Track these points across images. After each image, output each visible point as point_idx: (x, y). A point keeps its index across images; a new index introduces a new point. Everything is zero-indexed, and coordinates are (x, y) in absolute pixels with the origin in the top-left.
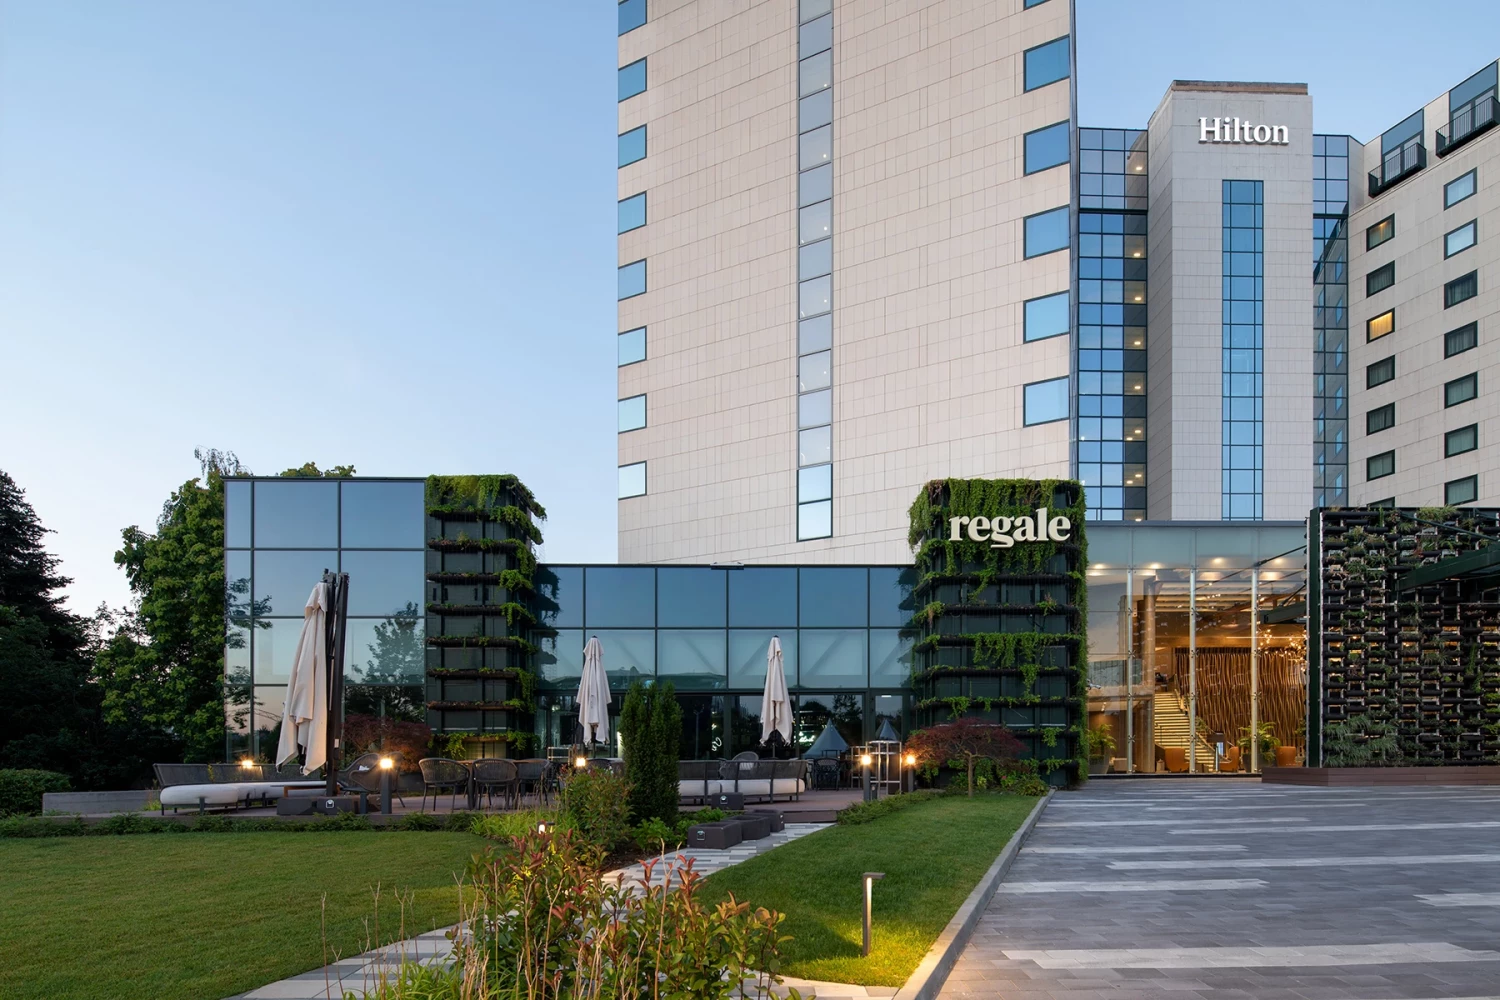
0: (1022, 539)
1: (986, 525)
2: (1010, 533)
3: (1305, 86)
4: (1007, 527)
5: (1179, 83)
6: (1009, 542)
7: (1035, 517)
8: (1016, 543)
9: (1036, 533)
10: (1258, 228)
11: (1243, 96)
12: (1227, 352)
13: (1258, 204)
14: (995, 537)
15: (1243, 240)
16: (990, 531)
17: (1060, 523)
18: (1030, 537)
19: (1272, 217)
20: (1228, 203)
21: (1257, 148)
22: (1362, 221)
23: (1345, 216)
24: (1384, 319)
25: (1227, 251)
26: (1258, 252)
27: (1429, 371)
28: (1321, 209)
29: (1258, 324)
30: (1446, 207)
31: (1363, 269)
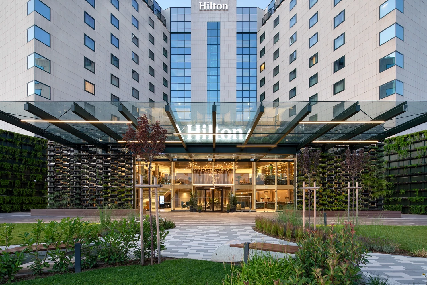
10: (218, 37)
13: (218, 29)
15: (214, 41)
19: (223, 33)
20: (209, 29)
21: (218, 11)
22: (260, 34)
23: (256, 33)
24: (263, 66)
25: (209, 45)
26: (219, 44)
27: (271, 81)
28: (240, 31)
29: (218, 67)
30: (274, 28)
31: (260, 49)
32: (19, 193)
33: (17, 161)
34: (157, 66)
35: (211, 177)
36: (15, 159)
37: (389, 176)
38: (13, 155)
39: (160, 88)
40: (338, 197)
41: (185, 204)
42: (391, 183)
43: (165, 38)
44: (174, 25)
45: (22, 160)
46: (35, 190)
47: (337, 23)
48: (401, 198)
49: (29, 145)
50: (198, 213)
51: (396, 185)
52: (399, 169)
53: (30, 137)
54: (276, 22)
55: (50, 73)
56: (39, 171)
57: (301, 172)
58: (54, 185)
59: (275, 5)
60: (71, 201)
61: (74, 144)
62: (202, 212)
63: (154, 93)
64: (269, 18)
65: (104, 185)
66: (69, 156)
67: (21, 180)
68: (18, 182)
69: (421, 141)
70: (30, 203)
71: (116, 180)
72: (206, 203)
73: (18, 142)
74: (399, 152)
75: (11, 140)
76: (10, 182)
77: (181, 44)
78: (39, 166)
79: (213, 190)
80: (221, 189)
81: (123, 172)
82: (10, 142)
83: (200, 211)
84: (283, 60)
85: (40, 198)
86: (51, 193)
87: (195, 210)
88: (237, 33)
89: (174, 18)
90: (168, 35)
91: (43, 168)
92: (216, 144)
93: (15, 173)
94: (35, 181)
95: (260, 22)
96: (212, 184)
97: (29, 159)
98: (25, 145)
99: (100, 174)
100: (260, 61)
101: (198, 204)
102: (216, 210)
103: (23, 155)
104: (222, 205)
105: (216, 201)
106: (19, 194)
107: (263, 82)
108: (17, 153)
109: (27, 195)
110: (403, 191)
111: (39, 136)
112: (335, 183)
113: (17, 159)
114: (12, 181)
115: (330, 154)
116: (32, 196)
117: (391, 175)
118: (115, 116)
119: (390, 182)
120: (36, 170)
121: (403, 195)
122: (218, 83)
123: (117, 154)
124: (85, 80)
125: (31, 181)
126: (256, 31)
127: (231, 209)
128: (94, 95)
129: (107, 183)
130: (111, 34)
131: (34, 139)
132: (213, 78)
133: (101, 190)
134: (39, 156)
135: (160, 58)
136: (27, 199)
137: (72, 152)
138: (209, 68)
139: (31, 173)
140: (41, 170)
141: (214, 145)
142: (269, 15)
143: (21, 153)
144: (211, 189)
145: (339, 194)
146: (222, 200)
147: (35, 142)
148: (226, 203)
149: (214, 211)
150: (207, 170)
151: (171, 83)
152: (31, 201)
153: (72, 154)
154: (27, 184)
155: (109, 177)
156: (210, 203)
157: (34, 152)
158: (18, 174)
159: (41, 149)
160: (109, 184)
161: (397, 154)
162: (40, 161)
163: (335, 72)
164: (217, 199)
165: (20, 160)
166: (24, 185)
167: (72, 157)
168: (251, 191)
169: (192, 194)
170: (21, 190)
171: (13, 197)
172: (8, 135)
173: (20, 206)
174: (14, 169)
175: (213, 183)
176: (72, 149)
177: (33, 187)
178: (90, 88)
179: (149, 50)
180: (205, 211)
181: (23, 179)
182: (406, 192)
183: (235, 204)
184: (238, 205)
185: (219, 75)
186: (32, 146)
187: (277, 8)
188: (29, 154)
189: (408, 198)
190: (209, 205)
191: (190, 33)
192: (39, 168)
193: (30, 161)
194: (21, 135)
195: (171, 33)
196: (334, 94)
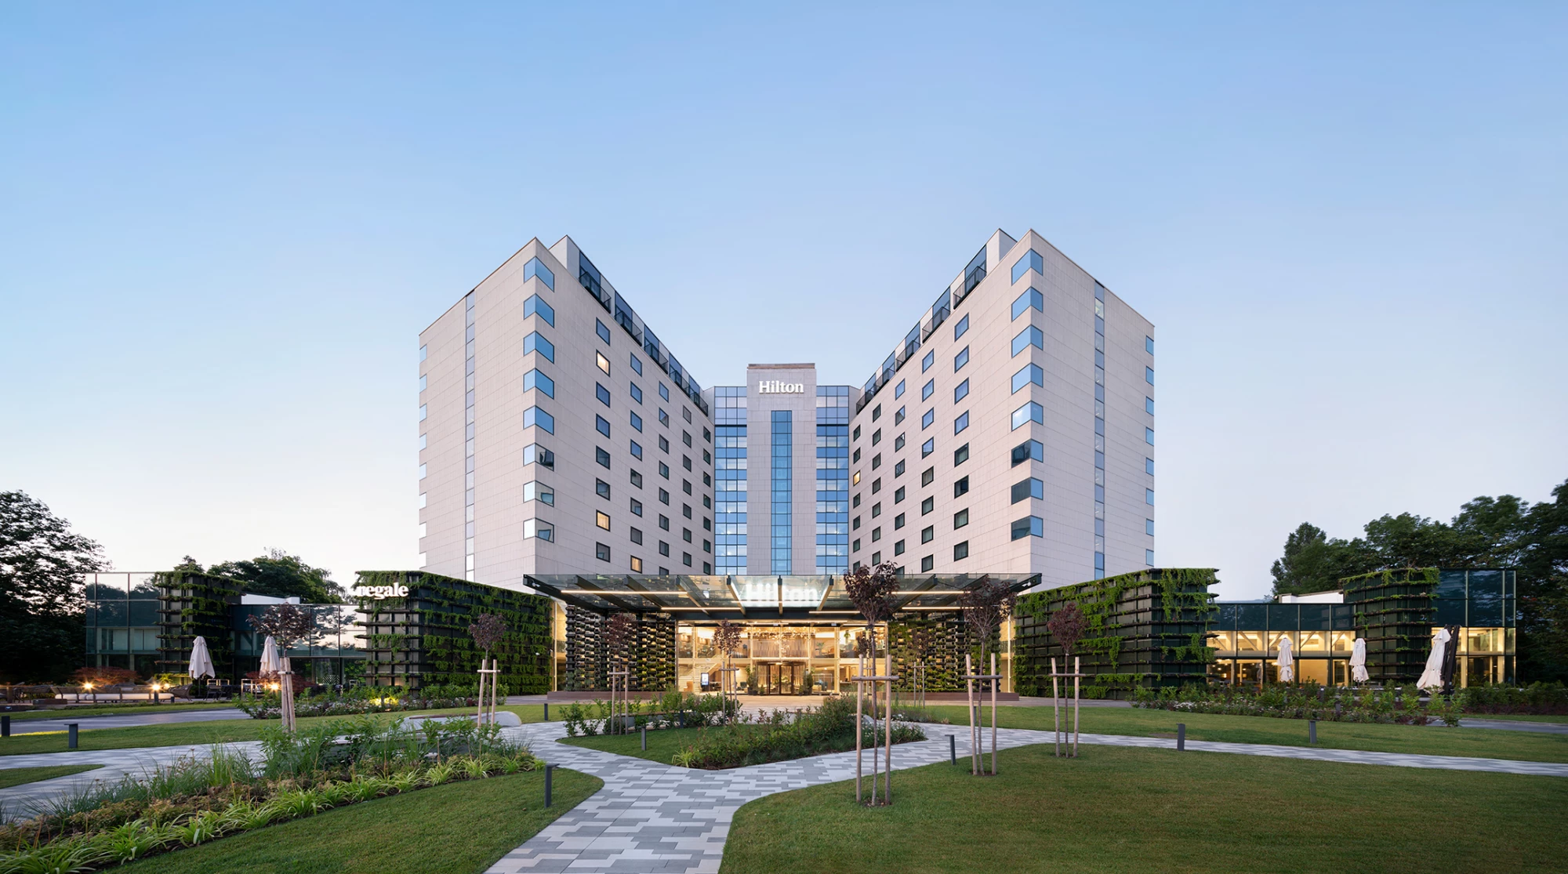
0: (387, 596)
1: (373, 590)
2: (382, 593)
3: (813, 364)
4: (381, 591)
5: (751, 365)
6: (382, 597)
7: (392, 586)
8: (386, 597)
9: (393, 593)
10: (789, 433)
11: (782, 370)
12: (773, 493)
13: (789, 422)
14: (376, 595)
15: (782, 440)
16: (374, 592)
17: (403, 589)
18: (391, 595)
19: (796, 428)
20: (774, 422)
21: (788, 395)
22: (853, 427)
23: (848, 425)
24: (858, 475)
25: (774, 445)
26: (789, 445)
27: (869, 500)
28: (823, 422)
29: (789, 479)
30: (874, 421)
31: (852, 450)
32: (518, 670)
33: (516, 628)
34: (696, 478)
35: (778, 646)
36: (514, 625)
37: (1022, 646)
38: (512, 621)
39: (699, 511)
40: (941, 674)
41: (739, 685)
42: (1024, 656)
43: (707, 435)
44: (719, 414)
45: (522, 626)
46: (537, 667)
47: (959, 428)
48: (1036, 676)
49: (530, 607)
50: (760, 697)
51: (1030, 658)
52: (1035, 637)
53: (530, 595)
54: (877, 413)
55: (553, 506)
56: (541, 641)
57: (893, 644)
58: (573, 660)
59: (875, 385)
60: (597, 681)
61: (601, 608)
62: (765, 695)
63: (690, 518)
64: (866, 403)
65: (639, 661)
66: (592, 623)
67: (520, 653)
68: (517, 657)
69: (1060, 601)
70: (531, 684)
71: (654, 653)
72: (770, 683)
73: (518, 604)
74: (1033, 614)
75: (509, 601)
76: (508, 656)
77: (732, 443)
78: (541, 634)
79: (780, 666)
80: (791, 664)
81: (663, 643)
82: (508, 604)
83: (762, 694)
84: (886, 471)
85: (542, 678)
86: (569, 671)
87: (755, 694)
88: (818, 425)
89: (721, 403)
90: (711, 429)
91: (546, 637)
92: (784, 608)
93: (514, 644)
94: (537, 654)
95: (854, 408)
96: (778, 656)
97: (530, 626)
98: (525, 606)
99: (634, 647)
100: (853, 468)
101: (760, 686)
102: (785, 693)
103: (522, 620)
104: (793, 686)
105: (784, 681)
106: (519, 673)
107: (857, 499)
108: (516, 618)
109: (527, 673)
110: (1038, 667)
111: (540, 593)
112: (938, 657)
113: (516, 625)
114: (510, 655)
115: (930, 621)
116: (532, 674)
117: (1025, 646)
118: (636, 558)
119: (1024, 654)
120: (538, 639)
121: (1039, 672)
122: (789, 502)
123: (655, 621)
124: (597, 511)
125: (532, 655)
126: (847, 423)
127: (804, 692)
128: (609, 530)
129: (641, 658)
130: (632, 441)
131: (535, 597)
132: (781, 496)
133: (634, 667)
134: (541, 621)
135: (699, 466)
136: (527, 679)
137: (597, 618)
138: (774, 480)
139: (531, 643)
140: (544, 639)
141: (781, 611)
142: (868, 398)
143: (521, 617)
144: (778, 664)
145: (943, 672)
146: (793, 678)
147: (537, 602)
148: (797, 684)
149: (781, 694)
150: (772, 634)
151: (715, 501)
152: (532, 681)
153: (597, 621)
154: (527, 658)
155: (644, 650)
156: (776, 683)
157: (535, 616)
158: (517, 646)
159: (544, 611)
160: (644, 659)
161: (1031, 617)
162: (543, 627)
163: (956, 497)
164: (786, 678)
165: (520, 627)
166: (524, 659)
167: (597, 625)
168: (833, 665)
169: (752, 671)
170: (520, 666)
171: (510, 676)
172: (506, 594)
173: (519, 688)
174: (513, 639)
175: (780, 655)
176: (597, 615)
177: (535, 661)
178: (603, 521)
179: (684, 455)
180: (769, 695)
181: (523, 652)
182: (1042, 668)
183: (810, 685)
184: (815, 687)
185: (789, 491)
186: (533, 609)
187: (879, 390)
188: (530, 618)
189: (1044, 676)
190: (774, 687)
191: (745, 426)
192: (542, 637)
193: (531, 627)
194: (521, 594)
195: (716, 426)
196: (955, 529)
